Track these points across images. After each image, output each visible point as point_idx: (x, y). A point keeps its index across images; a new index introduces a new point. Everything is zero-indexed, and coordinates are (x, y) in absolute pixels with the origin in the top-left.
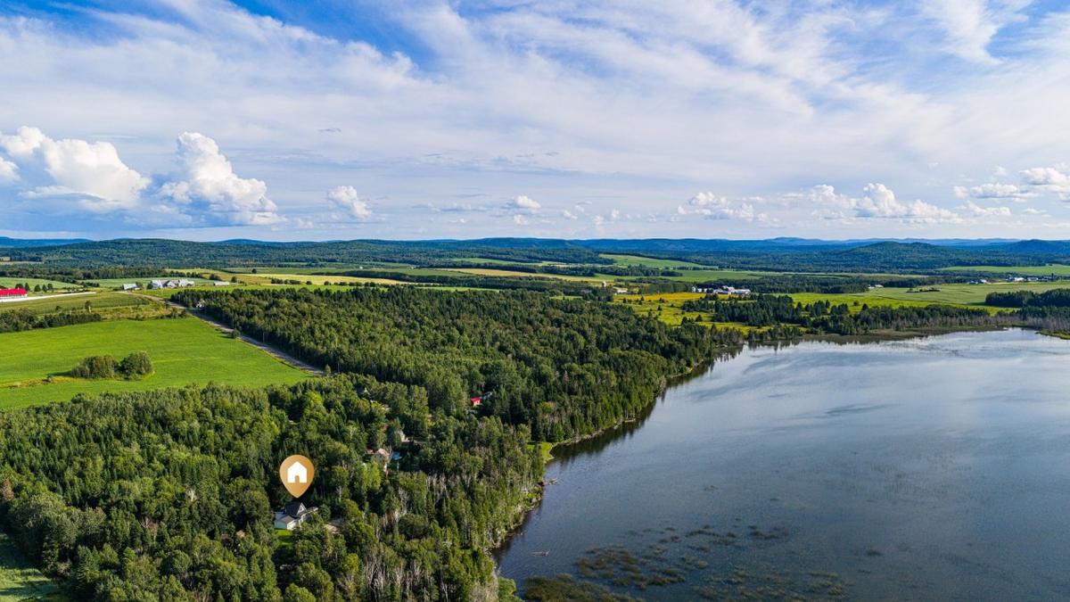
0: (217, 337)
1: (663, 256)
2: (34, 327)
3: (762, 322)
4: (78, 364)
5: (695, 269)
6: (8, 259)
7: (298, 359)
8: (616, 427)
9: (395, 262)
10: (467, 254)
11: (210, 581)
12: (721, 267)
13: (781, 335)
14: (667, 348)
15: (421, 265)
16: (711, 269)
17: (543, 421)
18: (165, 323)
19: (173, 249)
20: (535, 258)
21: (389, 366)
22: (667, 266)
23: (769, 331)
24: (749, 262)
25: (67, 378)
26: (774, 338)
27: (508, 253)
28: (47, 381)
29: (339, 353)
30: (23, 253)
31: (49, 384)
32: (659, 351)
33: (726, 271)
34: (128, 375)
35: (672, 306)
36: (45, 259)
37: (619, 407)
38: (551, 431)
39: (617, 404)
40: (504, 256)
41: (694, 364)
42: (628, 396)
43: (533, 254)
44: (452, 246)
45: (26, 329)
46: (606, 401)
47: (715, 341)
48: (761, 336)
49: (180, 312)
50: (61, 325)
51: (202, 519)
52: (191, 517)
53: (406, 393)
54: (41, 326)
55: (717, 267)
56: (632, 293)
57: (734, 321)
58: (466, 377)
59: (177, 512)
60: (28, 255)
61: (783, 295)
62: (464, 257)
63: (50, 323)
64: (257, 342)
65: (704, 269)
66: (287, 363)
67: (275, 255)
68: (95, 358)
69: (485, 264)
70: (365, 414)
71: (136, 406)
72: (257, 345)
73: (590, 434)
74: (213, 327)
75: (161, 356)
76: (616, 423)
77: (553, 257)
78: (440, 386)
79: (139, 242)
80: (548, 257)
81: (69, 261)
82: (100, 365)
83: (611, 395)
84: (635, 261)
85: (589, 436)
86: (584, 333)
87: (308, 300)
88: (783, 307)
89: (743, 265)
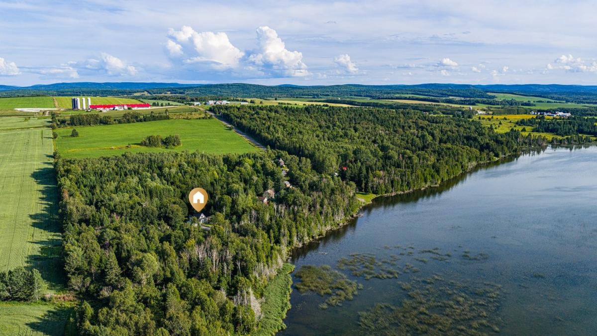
0: (223, 129)
1: (528, 95)
2: (138, 121)
3: (566, 132)
4: (144, 139)
5: (548, 102)
6: (170, 93)
7: (259, 142)
8: (422, 189)
9: (361, 96)
10: (404, 92)
11: (116, 246)
12: (567, 101)
13: (575, 141)
14: (485, 145)
15: (373, 97)
16: (559, 103)
17: (372, 181)
18: (199, 121)
19: (248, 89)
20: (446, 94)
21: (300, 147)
22: (530, 100)
23: (567, 138)
24: (588, 99)
25: (138, 146)
26: (569, 143)
27: (429, 92)
28: (128, 147)
29: (278, 139)
30: (177, 90)
31: (129, 148)
32: (479, 147)
33: (569, 103)
34: (168, 145)
35: (510, 122)
36: (186, 93)
37: (429, 177)
38: (376, 188)
39: (428, 176)
40: (426, 94)
41: (501, 156)
42: (438, 171)
43: (444, 92)
44: (400, 88)
45: (133, 122)
46: (420, 173)
47: (526, 143)
48: (561, 141)
49: (209, 116)
50: (150, 121)
51: (143, 216)
52: (137, 215)
53: (298, 161)
54: (141, 121)
55: (564, 102)
56: (488, 114)
57: (548, 132)
58: (341, 155)
59: (131, 212)
60: (179, 91)
61: (590, 117)
62: (403, 94)
63: (145, 119)
64: (242, 133)
65: (555, 102)
66: (252, 144)
67: (297, 92)
68: (151, 136)
69: (410, 97)
70: (269, 171)
71: (150, 159)
72: (241, 134)
73: (404, 191)
74: (223, 124)
75: (190, 137)
76: (424, 186)
77: (457, 94)
78: (321, 159)
79: (232, 85)
80: (453, 94)
81: (197, 94)
82: (153, 140)
83: (425, 170)
84: (509, 97)
85: (402, 193)
86: (433, 135)
87: (276, 112)
88: (585, 125)
89: (584, 101)
